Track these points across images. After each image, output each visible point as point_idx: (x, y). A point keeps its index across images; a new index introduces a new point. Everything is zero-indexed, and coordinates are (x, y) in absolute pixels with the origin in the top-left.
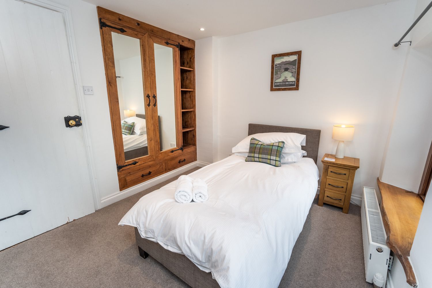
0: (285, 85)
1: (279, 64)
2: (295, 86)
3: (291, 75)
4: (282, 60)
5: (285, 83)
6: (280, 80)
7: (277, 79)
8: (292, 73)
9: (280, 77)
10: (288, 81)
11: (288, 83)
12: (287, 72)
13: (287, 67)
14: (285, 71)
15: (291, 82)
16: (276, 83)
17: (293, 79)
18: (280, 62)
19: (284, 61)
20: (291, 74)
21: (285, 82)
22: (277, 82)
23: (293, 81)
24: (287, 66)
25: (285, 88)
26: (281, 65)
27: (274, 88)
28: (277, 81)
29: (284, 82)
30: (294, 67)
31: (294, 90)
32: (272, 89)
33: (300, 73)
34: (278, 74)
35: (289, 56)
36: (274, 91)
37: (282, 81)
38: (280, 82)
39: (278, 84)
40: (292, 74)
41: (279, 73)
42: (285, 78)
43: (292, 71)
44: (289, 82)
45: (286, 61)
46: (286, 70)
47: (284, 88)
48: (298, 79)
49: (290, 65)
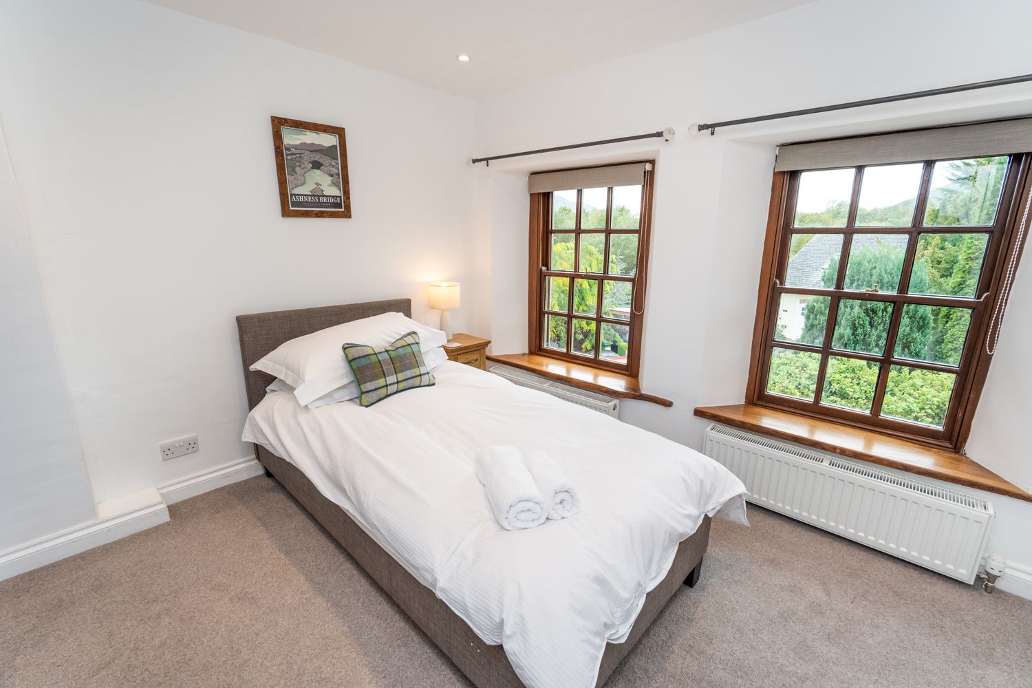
0: (320, 205)
1: (296, 147)
2: (340, 208)
3: (330, 182)
4: (301, 137)
5: (319, 199)
6: (305, 190)
7: (297, 186)
8: (332, 176)
9: (304, 183)
10: (326, 193)
11: (325, 200)
12: (318, 172)
13: (316, 159)
14: (313, 168)
15: (333, 197)
16: (295, 195)
17: (335, 192)
18: (297, 143)
19: (308, 142)
20: (328, 179)
21: (319, 196)
22: (296, 193)
23: (337, 197)
24: (317, 157)
25: (321, 212)
26: (303, 151)
27: (291, 208)
28: (296, 191)
29: (315, 196)
30: (333, 163)
31: (342, 217)
32: (286, 213)
33: (348, 178)
34: (296, 173)
35: (318, 134)
36: (294, 216)
37: (310, 194)
38: (306, 195)
39: (301, 199)
40: (331, 178)
41: (297, 169)
42: (316, 186)
43: (330, 171)
44: (327, 196)
45: (313, 144)
46: (317, 165)
47: (319, 211)
48: (346, 193)
49: (323, 156)
